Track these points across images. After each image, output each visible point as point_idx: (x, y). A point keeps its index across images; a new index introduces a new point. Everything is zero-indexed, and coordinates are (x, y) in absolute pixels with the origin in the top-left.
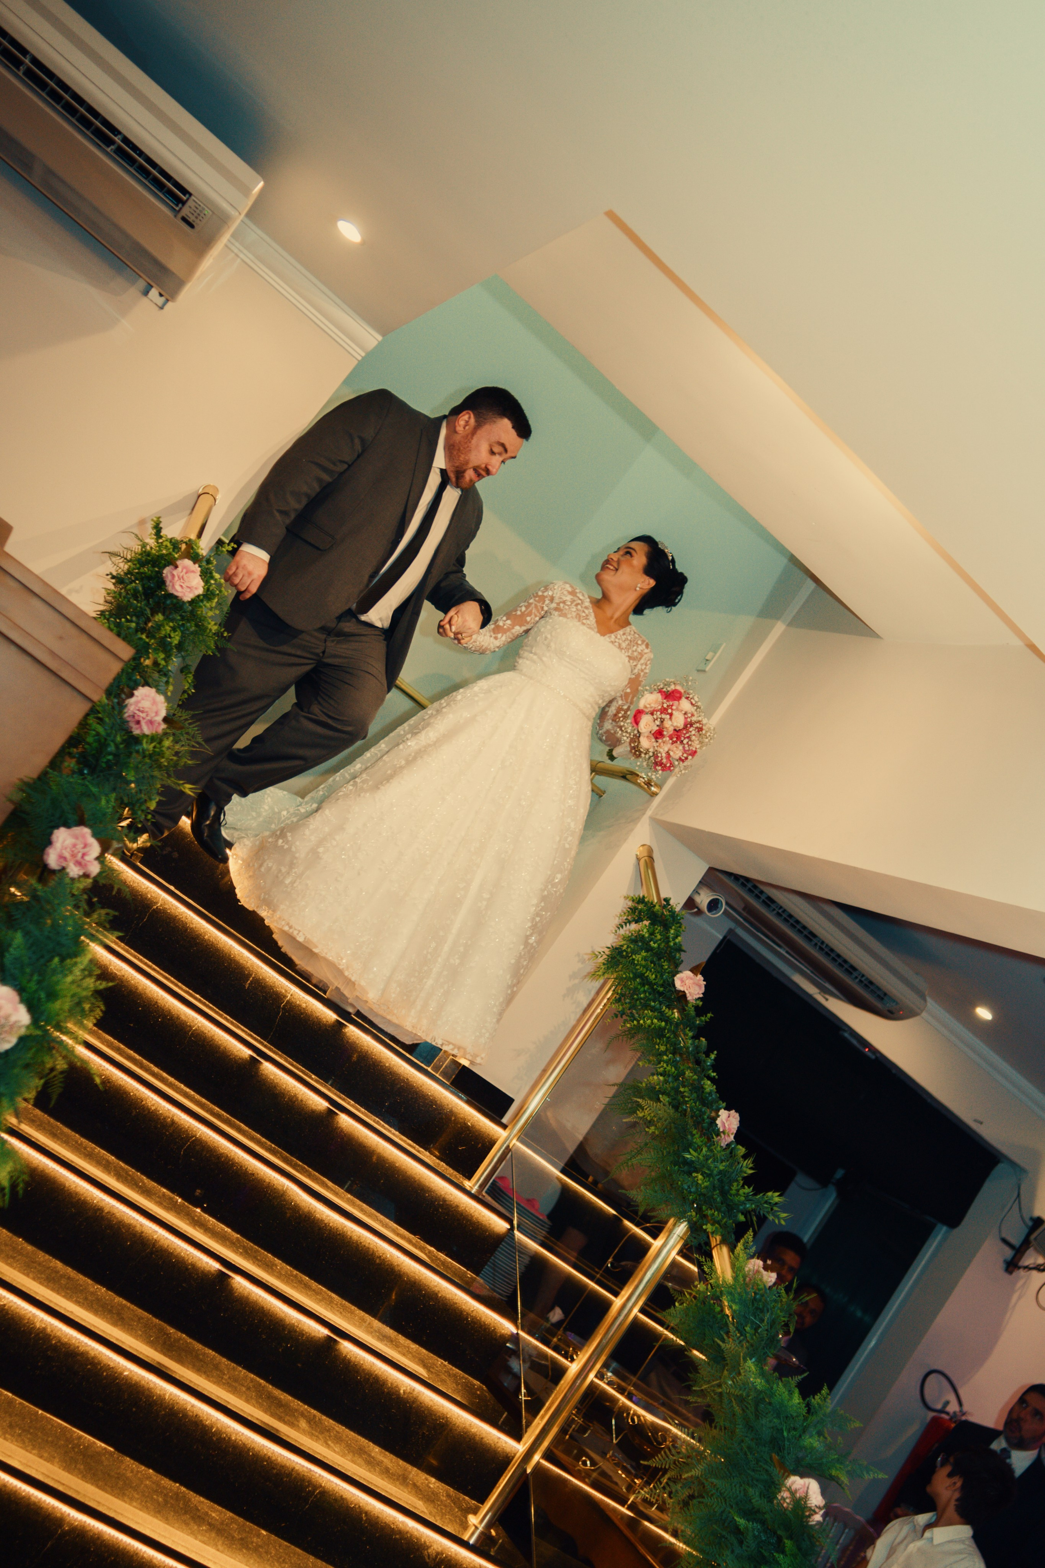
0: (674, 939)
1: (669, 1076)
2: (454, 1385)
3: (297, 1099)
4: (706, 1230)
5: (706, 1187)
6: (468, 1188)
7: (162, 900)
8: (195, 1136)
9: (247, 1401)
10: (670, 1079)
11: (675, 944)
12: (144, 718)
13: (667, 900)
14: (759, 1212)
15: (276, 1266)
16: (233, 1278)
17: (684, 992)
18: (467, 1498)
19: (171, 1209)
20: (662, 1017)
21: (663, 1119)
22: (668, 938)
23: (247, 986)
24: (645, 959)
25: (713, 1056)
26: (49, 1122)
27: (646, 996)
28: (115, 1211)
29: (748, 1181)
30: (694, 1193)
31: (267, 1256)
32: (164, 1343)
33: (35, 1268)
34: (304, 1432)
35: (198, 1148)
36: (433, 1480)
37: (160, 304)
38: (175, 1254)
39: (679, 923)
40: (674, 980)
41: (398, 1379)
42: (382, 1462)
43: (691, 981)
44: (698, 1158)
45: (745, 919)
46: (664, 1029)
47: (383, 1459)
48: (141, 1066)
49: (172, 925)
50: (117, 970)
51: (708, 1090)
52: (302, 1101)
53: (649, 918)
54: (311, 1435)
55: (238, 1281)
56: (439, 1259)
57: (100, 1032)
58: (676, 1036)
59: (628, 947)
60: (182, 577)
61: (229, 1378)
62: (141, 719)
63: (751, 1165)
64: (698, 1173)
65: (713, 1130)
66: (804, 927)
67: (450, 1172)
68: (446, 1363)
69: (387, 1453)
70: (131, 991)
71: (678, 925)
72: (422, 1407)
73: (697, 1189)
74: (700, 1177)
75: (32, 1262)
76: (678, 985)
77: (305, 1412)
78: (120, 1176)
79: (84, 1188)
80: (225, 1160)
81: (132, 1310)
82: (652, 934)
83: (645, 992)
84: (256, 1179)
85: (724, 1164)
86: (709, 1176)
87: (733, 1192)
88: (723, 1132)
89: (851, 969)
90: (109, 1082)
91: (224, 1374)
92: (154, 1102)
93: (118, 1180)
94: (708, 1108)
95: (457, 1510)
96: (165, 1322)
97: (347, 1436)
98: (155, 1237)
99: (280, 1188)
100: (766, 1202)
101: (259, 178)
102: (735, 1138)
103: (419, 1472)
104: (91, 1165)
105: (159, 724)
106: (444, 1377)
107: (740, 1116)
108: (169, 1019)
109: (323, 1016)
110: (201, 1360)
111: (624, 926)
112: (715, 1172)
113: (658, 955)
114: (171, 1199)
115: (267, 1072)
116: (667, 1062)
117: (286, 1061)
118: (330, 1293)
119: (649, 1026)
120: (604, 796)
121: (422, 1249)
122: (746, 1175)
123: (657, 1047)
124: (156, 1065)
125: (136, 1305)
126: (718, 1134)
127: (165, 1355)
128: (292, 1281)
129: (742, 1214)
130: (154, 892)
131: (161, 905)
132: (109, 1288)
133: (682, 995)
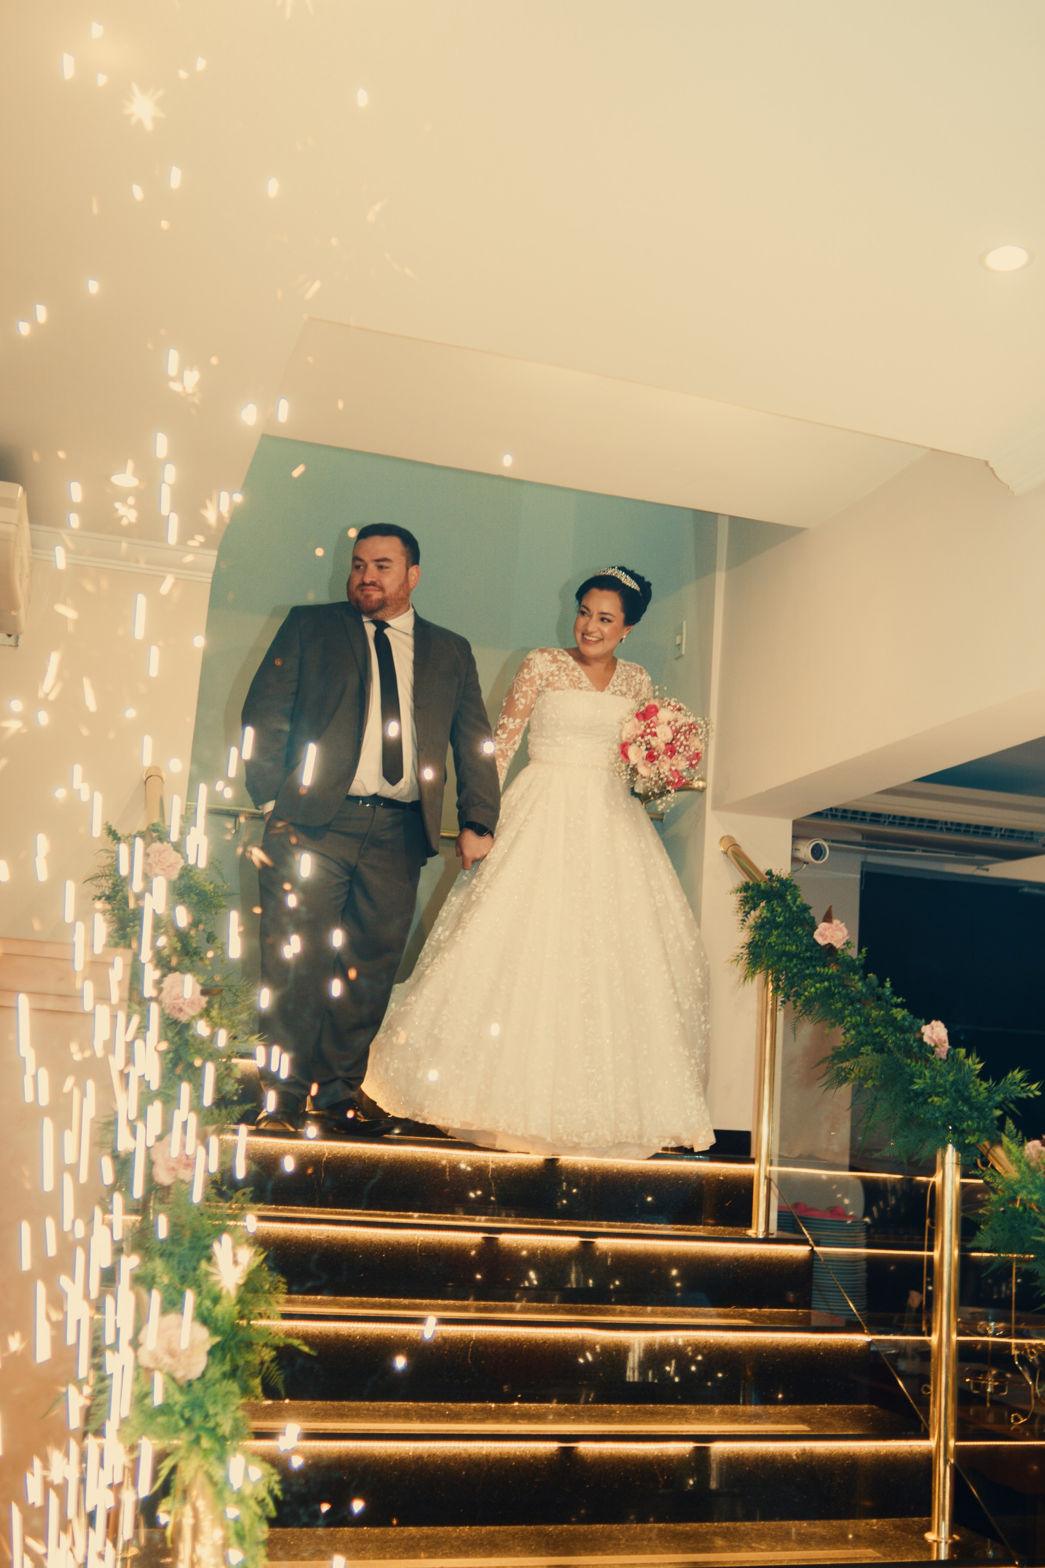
0: (794, 903)
1: (858, 1026)
2: (842, 1422)
3: (548, 1250)
4: (969, 1143)
5: (947, 1105)
6: (754, 1236)
7: (327, 1149)
8: (472, 1339)
9: (653, 1553)
10: (862, 1029)
11: (798, 907)
12: (184, 1003)
13: (769, 873)
14: (1010, 1097)
15: (614, 1411)
16: (577, 1447)
17: (829, 944)
18: (916, 1519)
19: (487, 1418)
20: (822, 978)
21: (874, 1068)
22: (789, 905)
23: (448, 1178)
24: (778, 936)
25: (888, 985)
26: (333, 1406)
27: (799, 969)
28: (434, 1451)
29: (983, 1075)
30: (941, 1117)
31: (602, 1407)
32: (548, 1544)
33: (390, 1546)
34: (723, 1550)
35: (480, 1348)
36: (875, 1521)
37: (13, 643)
38: (512, 1457)
39: (791, 886)
40: (815, 940)
41: (783, 1447)
42: (815, 1533)
43: (830, 930)
44: (926, 1083)
45: (868, 846)
46: (830, 987)
47: (814, 1530)
48: (390, 1307)
49: (349, 1165)
50: (319, 1235)
51: (899, 1017)
52: (554, 1249)
53: (762, 899)
54: (732, 1549)
55: (583, 1447)
56: (764, 1316)
57: (338, 1298)
58: (845, 987)
59: (760, 935)
60: (159, 861)
61: (627, 1540)
62: (181, 1005)
63: (977, 1060)
64: (931, 1097)
65: (926, 1050)
66: (922, 820)
67: (728, 1231)
68: (826, 1406)
69: (817, 1522)
70: (343, 1246)
71: (792, 889)
72: (822, 1461)
73: (941, 1112)
74: (936, 1099)
75: (385, 1542)
76: (821, 941)
77: (718, 1530)
78: (423, 1417)
79: (393, 1447)
80: (512, 1344)
81: (504, 1531)
82: (772, 911)
83: (795, 965)
84: (550, 1344)
85: (952, 1074)
86: (945, 1093)
87: (974, 1094)
88: (936, 1046)
89: (987, 830)
90: (366, 1339)
91: (620, 1540)
92: (416, 1332)
93: (422, 1422)
94: (910, 1033)
95: (910, 1536)
96: (540, 1524)
97: (769, 1529)
98: (484, 1452)
99: (577, 1339)
100: (1011, 1084)
101: (16, 485)
102: (950, 1044)
103: (857, 1521)
104: (390, 1422)
105: (199, 1000)
106: (827, 1420)
107: (943, 1021)
108: (391, 1250)
109: (531, 1163)
110: (591, 1540)
111: (746, 919)
112: (948, 1086)
113: (788, 926)
114: (483, 1409)
115: (507, 1243)
116: (850, 1015)
117: (521, 1222)
118: (680, 1407)
119: (816, 993)
120: (665, 817)
121: (740, 1316)
122: (977, 1072)
123: (833, 1007)
124: (405, 1297)
125: (505, 1524)
126: (932, 1051)
127: (552, 1555)
128: (636, 1416)
129: (996, 1108)
130: (316, 1146)
131: (329, 1154)
132: (471, 1524)
133: (830, 948)
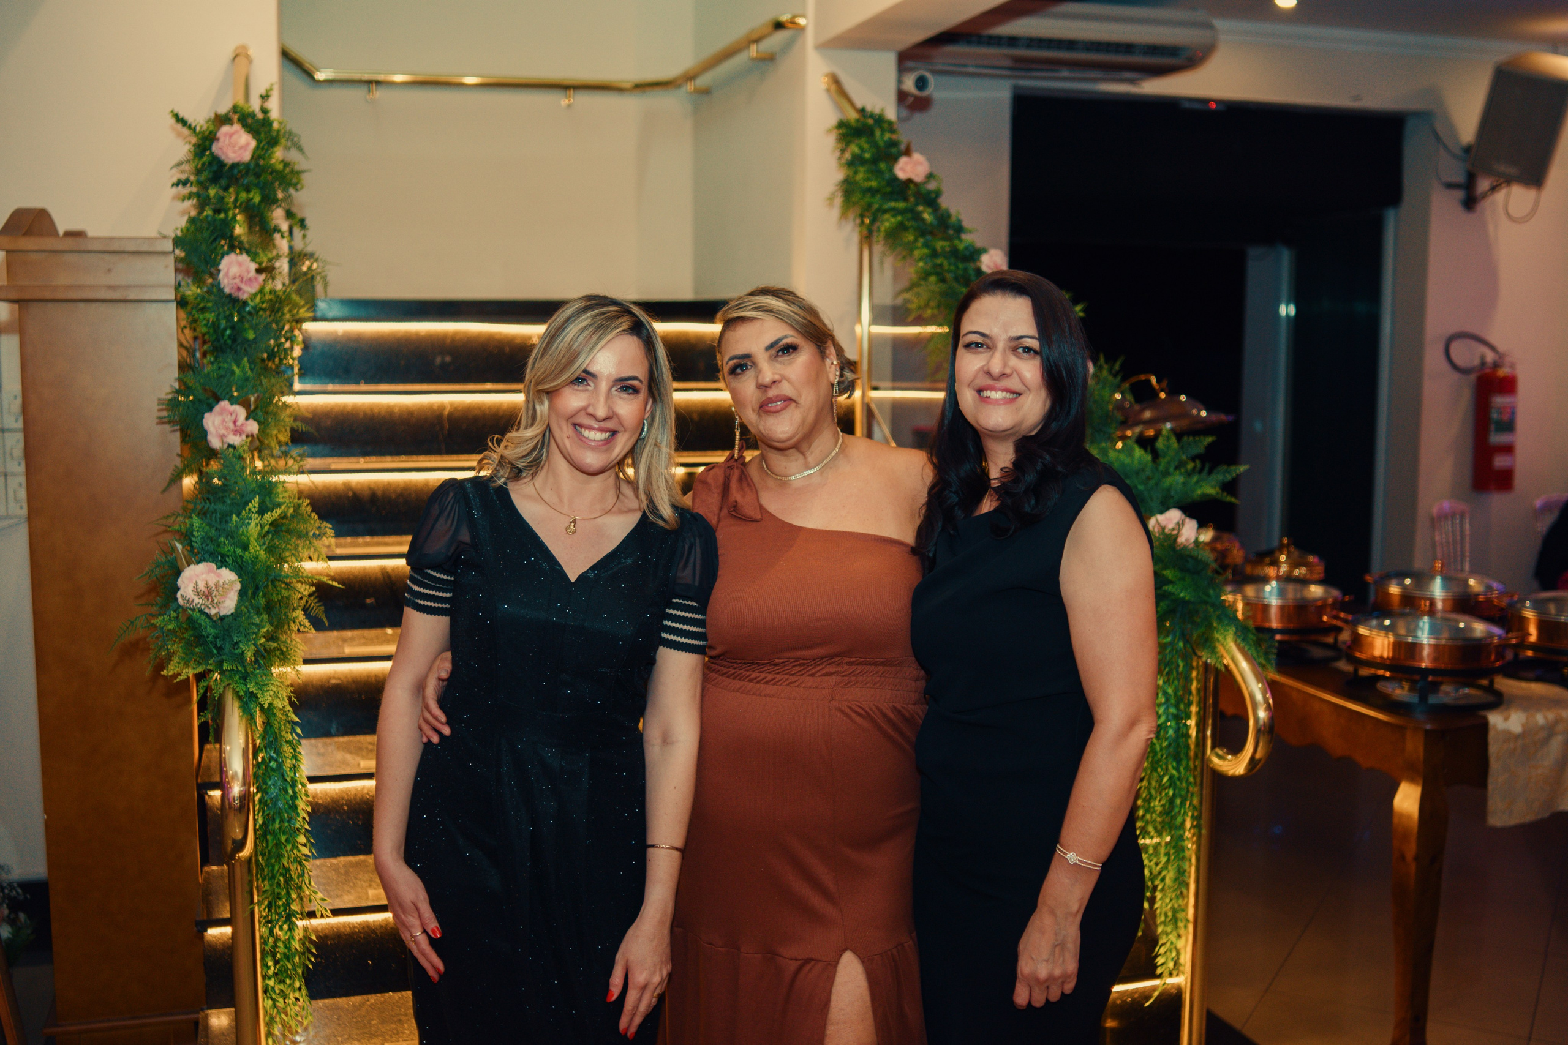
0: (883, 139)
1: (926, 257)
10: (928, 260)
11: (885, 142)
12: (242, 283)
13: (864, 109)
17: (908, 178)
22: (877, 141)
24: (864, 173)
27: (879, 204)
40: (894, 175)
43: (910, 165)
45: (1011, 69)
46: (902, 221)
51: (962, 247)
53: (854, 136)
58: (919, 219)
60: (230, 144)
62: (240, 285)
71: (882, 124)
76: (901, 176)
83: (877, 201)
94: (970, 262)
105: (255, 278)
111: (842, 157)
113: (875, 161)
116: (920, 248)
119: (891, 227)
120: (776, 57)
123: (904, 241)
133: (910, 181)
